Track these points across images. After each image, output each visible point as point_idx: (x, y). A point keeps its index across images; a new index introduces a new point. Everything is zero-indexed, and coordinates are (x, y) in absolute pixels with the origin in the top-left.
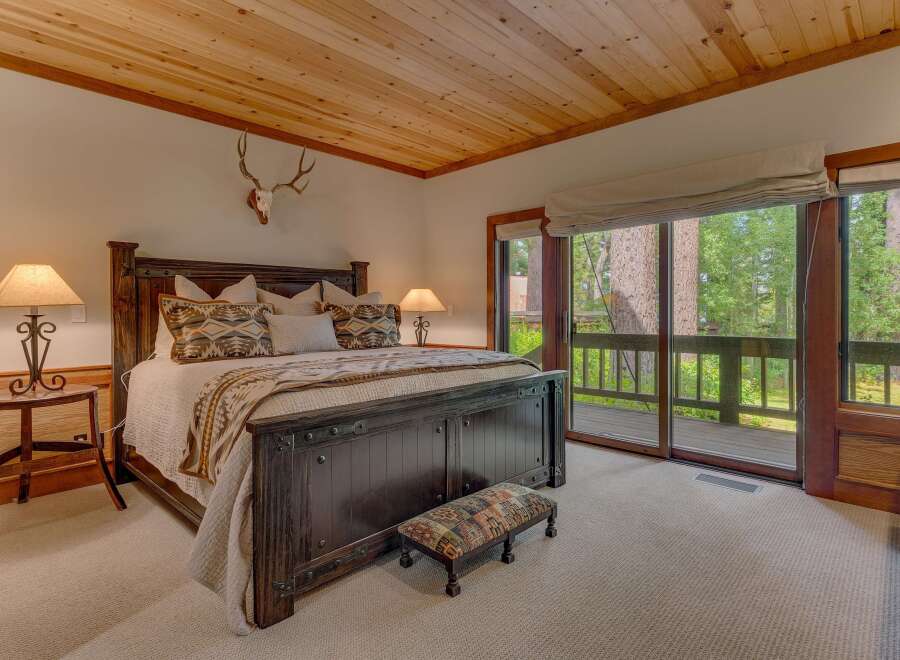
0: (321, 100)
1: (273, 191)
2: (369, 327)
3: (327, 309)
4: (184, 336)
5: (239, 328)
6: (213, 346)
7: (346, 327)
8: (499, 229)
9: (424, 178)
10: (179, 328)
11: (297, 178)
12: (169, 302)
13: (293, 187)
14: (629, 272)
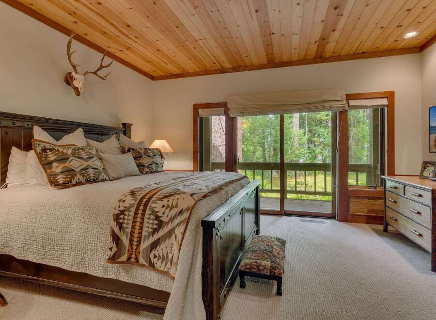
0: (129, 26)
1: (84, 75)
2: (151, 161)
3: (129, 150)
4: (54, 169)
5: (90, 163)
6: (78, 175)
7: (141, 161)
8: (200, 111)
9: (153, 80)
10: (50, 163)
11: (99, 69)
12: (39, 145)
13: (97, 75)
14: (219, 134)
